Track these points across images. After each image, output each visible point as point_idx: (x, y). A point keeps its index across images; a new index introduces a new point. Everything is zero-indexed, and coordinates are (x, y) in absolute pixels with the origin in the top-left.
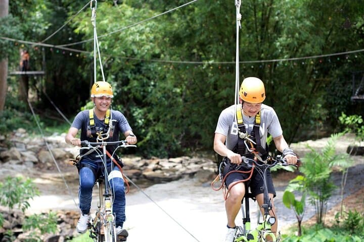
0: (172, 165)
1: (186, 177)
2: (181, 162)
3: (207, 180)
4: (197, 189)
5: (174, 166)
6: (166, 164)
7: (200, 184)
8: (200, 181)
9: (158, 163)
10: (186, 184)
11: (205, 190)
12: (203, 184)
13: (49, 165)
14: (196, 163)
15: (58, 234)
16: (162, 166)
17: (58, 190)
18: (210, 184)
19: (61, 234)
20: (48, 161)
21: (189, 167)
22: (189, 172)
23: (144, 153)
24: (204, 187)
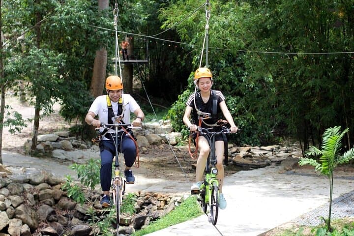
0: (262, 152)
1: (273, 164)
2: (272, 150)
3: (291, 168)
4: (280, 176)
5: (264, 154)
6: (257, 151)
7: (284, 171)
8: (285, 169)
9: (249, 151)
10: (271, 171)
11: (287, 177)
12: (287, 171)
13: (144, 149)
14: (287, 152)
15: (145, 215)
16: (253, 154)
17: (149, 173)
18: (294, 172)
19: (147, 215)
20: (144, 145)
21: (278, 155)
22: (277, 159)
23: (236, 140)
24: (288, 174)
